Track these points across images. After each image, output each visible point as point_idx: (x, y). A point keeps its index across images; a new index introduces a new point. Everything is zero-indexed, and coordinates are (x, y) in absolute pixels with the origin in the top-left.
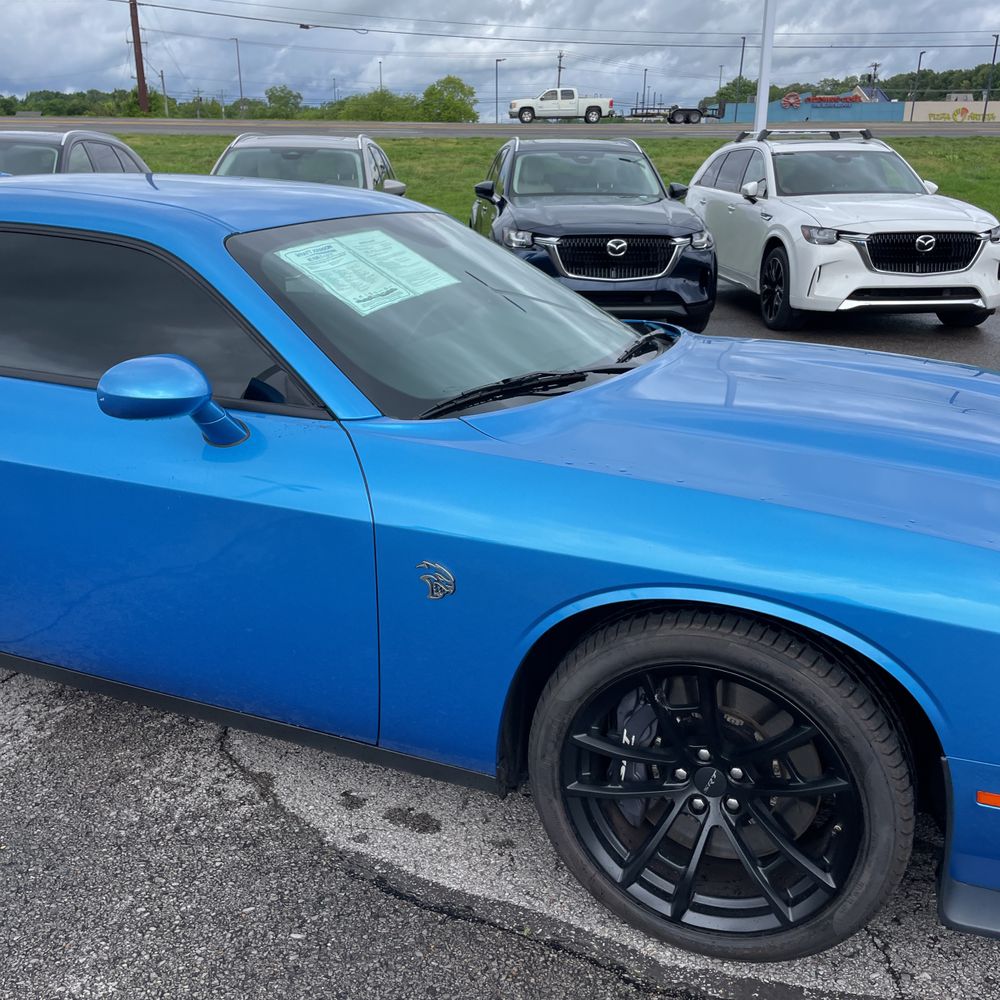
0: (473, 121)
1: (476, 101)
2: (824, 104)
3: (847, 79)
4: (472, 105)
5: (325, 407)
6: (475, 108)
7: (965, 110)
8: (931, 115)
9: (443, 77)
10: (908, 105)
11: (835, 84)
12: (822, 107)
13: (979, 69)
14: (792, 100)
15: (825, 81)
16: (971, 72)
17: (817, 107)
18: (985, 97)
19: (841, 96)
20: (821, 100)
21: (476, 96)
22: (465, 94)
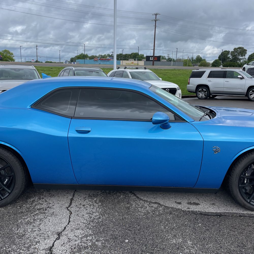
1: (14, 56)
2: (103, 60)
3: (104, 55)
5: (184, 120)
6: (14, 58)
7: (133, 63)
8: (126, 64)
9: (4, 50)
10: (121, 61)
11: (102, 56)
12: (103, 61)
13: (132, 54)
14: (96, 59)
15: (99, 55)
16: (130, 54)
17: (102, 61)
18: (136, 60)
19: (107, 59)
20: (102, 59)
21: (14, 55)
22: (10, 54)
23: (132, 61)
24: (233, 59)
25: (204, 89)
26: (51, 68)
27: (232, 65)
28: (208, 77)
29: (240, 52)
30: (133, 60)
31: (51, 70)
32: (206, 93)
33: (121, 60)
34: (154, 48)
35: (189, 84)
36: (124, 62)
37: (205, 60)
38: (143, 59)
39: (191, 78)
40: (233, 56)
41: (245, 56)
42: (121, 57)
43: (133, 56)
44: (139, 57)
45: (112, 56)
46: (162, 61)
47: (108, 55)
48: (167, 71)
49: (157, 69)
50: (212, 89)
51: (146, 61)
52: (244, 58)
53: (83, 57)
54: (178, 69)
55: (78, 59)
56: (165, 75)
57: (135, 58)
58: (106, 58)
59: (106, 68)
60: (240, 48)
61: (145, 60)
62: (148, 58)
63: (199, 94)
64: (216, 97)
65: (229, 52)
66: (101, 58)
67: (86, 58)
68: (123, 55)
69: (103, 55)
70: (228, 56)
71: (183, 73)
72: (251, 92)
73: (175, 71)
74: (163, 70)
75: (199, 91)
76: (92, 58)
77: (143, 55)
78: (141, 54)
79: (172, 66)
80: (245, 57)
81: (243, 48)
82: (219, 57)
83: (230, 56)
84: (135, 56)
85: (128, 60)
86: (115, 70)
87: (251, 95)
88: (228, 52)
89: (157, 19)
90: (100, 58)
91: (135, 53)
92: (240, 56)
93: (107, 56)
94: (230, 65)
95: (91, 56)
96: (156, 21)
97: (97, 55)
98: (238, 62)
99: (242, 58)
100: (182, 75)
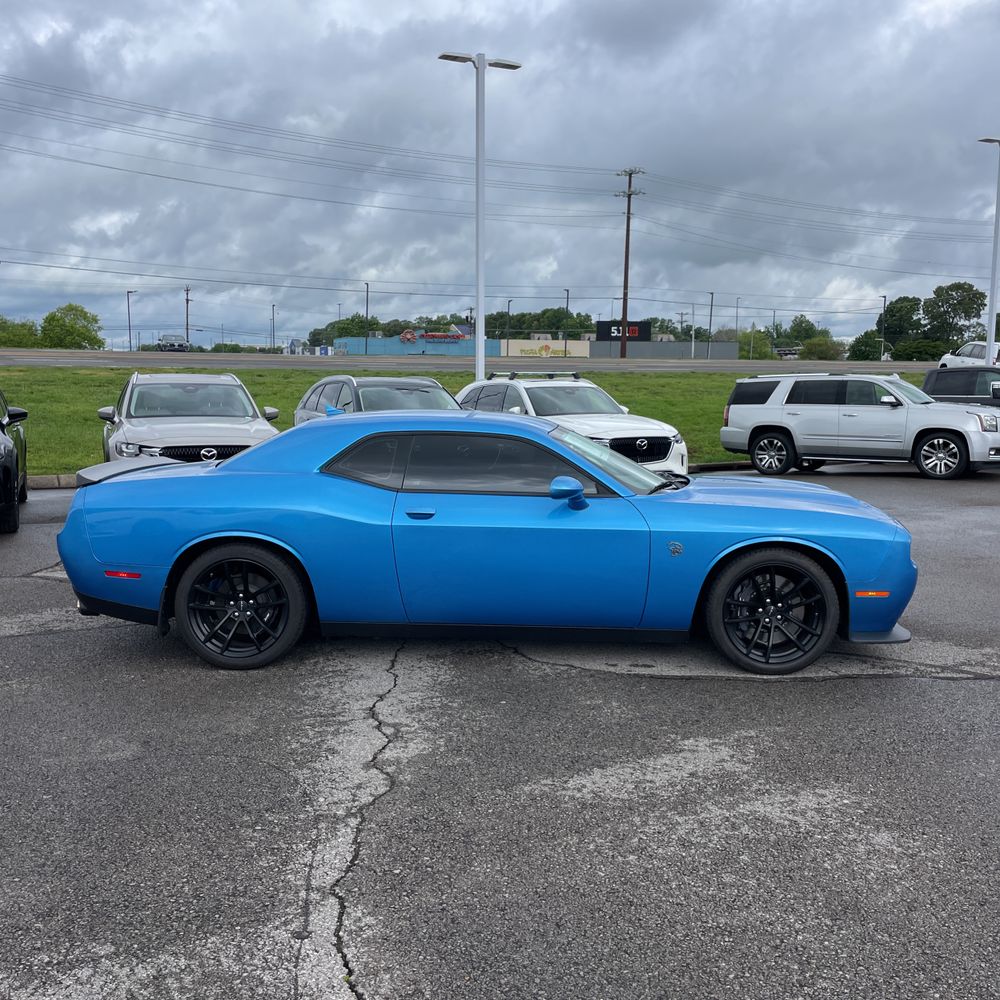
0: (99, 347)
1: (100, 328)
3: (439, 317)
4: (96, 331)
5: (615, 493)
6: (101, 335)
7: (547, 348)
8: (522, 351)
10: (504, 342)
11: (429, 321)
12: (433, 342)
13: (545, 312)
14: (409, 336)
15: (420, 318)
16: (539, 315)
17: (430, 342)
18: (560, 337)
19: (449, 334)
20: (433, 336)
21: (100, 324)
22: (89, 322)
23: (543, 343)
24: (933, 327)
25: (776, 441)
26: (260, 376)
27: (927, 353)
28: (789, 401)
29: (959, 303)
30: (549, 336)
31: (261, 380)
32: (784, 453)
33: (502, 336)
34: (625, 294)
35: (726, 425)
36: (514, 347)
37: (825, 333)
38: (586, 332)
39: (732, 406)
40: (933, 318)
41: (978, 316)
42: (503, 326)
43: (546, 322)
44: (572, 327)
45: (468, 324)
46: (659, 339)
47: (452, 316)
48: (662, 381)
49: (631, 373)
50: (801, 439)
51: (599, 339)
52: (978, 324)
53: (360, 327)
54: (704, 373)
55: (340, 336)
56: (656, 393)
57: (558, 328)
58: (449, 330)
59: (449, 370)
60: (957, 287)
61: (593, 336)
62: (603, 330)
63: (760, 457)
64: (823, 469)
65: (916, 301)
66: (426, 332)
67: (370, 333)
68: (513, 317)
69: (435, 318)
70: (915, 318)
71: (720, 387)
72: (925, 448)
73: (692, 381)
74: (651, 377)
75: (761, 449)
76: (395, 329)
77: (588, 317)
78: (579, 315)
79: (695, 358)
80: (980, 321)
81: (971, 286)
82: (879, 323)
83: (920, 316)
84: (557, 323)
85: (529, 338)
86: (481, 381)
87: (927, 458)
88: (914, 303)
89: (632, 189)
90: (423, 332)
91: (556, 308)
92: (960, 318)
93: (449, 324)
94: (920, 352)
95: (388, 324)
96: (629, 196)
97: (413, 319)
98: (955, 338)
99: (967, 323)
100: (718, 393)
